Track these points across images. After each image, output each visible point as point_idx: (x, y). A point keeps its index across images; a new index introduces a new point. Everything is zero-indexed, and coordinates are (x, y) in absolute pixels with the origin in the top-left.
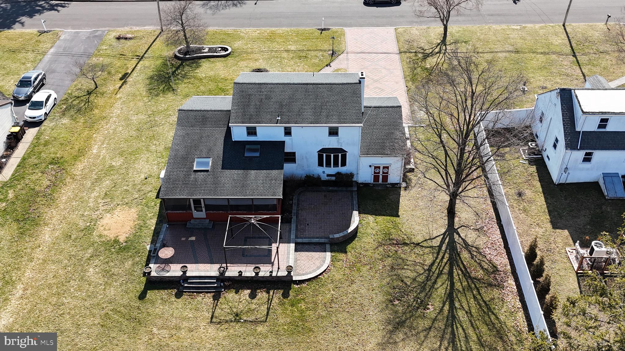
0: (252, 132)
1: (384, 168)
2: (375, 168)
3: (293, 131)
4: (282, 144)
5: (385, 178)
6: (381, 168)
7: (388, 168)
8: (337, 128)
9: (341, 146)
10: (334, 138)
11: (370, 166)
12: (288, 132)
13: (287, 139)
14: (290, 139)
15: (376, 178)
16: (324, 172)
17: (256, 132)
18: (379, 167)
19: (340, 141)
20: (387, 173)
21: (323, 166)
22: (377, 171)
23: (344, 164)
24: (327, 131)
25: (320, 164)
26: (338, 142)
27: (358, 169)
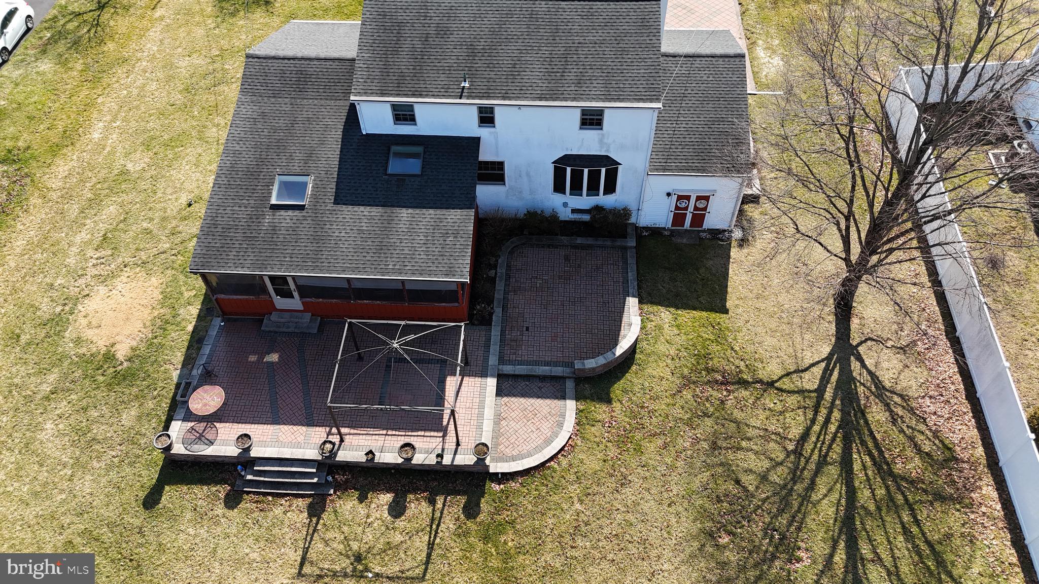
0: (404, 114)
1: (699, 198)
2: (680, 198)
3: (498, 114)
4: (475, 142)
5: (698, 219)
6: (693, 200)
7: (707, 198)
8: (600, 112)
9: (607, 151)
10: (591, 134)
11: (669, 194)
12: (487, 118)
13: (484, 133)
14: (490, 133)
15: (679, 218)
16: (565, 205)
17: (414, 115)
18: (688, 198)
19: (605, 141)
20: (705, 209)
21: (564, 193)
22: (683, 205)
23: (610, 188)
24: (577, 116)
25: (559, 187)
26: (601, 141)
27: (640, 200)
